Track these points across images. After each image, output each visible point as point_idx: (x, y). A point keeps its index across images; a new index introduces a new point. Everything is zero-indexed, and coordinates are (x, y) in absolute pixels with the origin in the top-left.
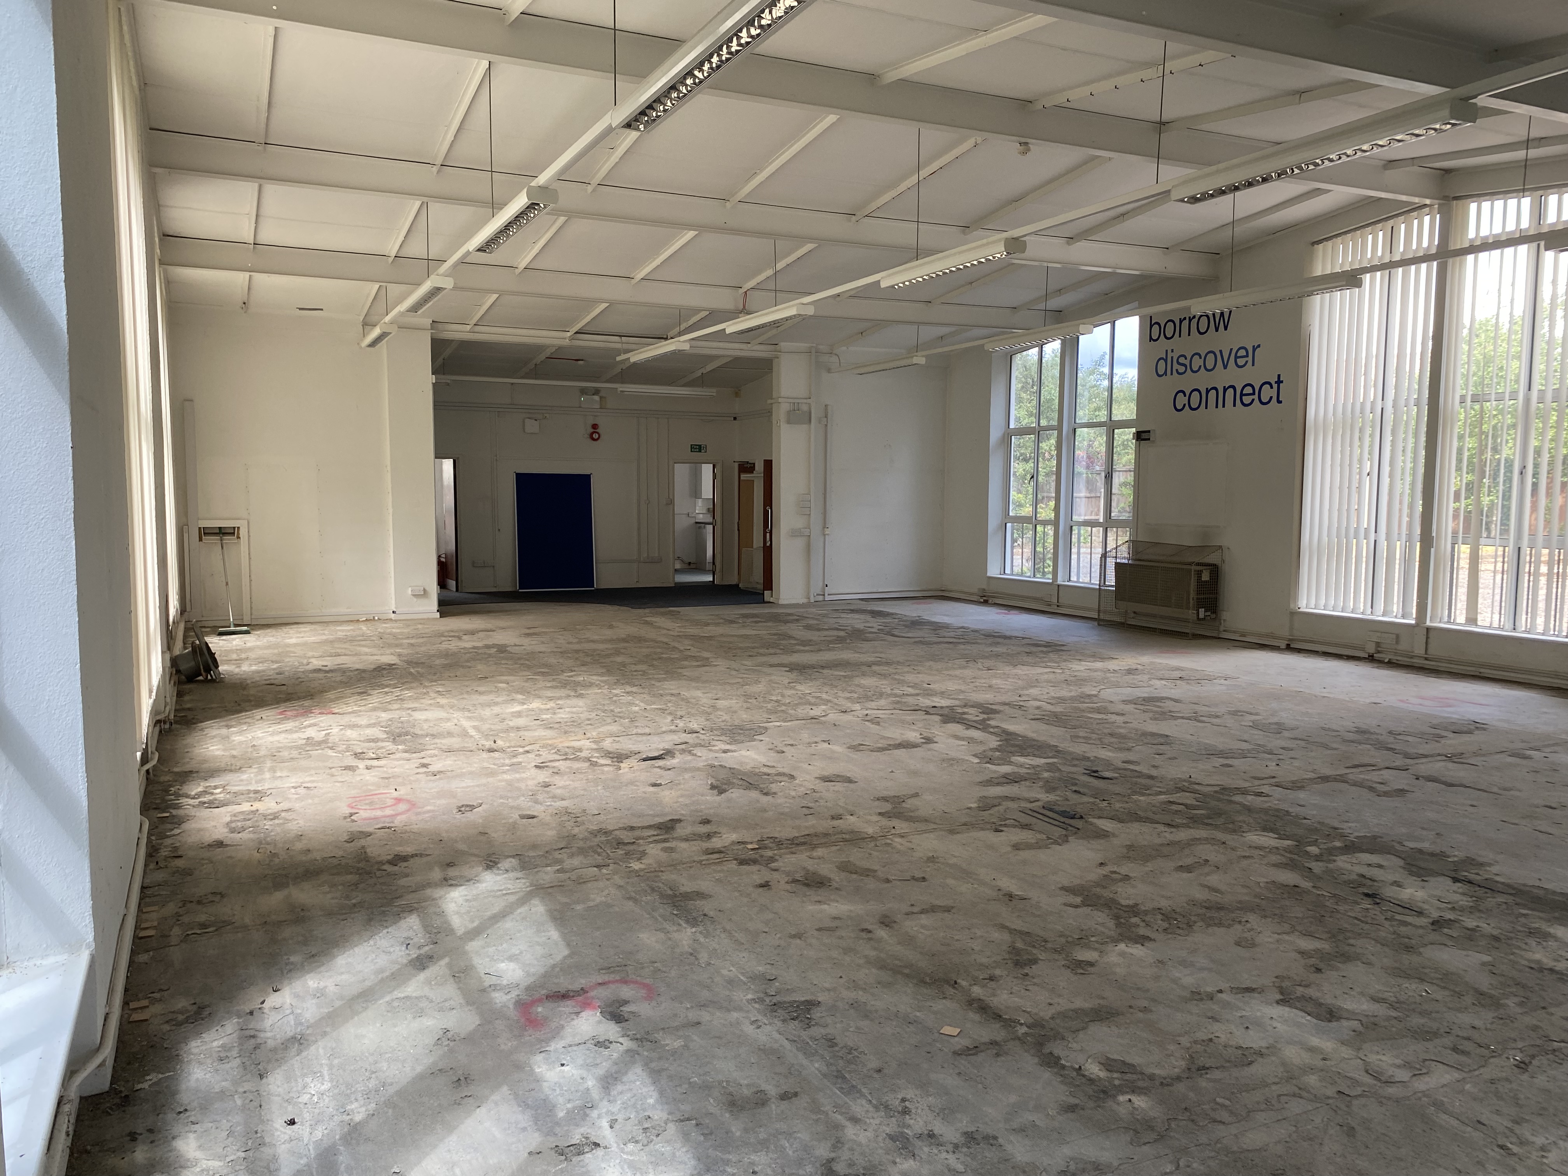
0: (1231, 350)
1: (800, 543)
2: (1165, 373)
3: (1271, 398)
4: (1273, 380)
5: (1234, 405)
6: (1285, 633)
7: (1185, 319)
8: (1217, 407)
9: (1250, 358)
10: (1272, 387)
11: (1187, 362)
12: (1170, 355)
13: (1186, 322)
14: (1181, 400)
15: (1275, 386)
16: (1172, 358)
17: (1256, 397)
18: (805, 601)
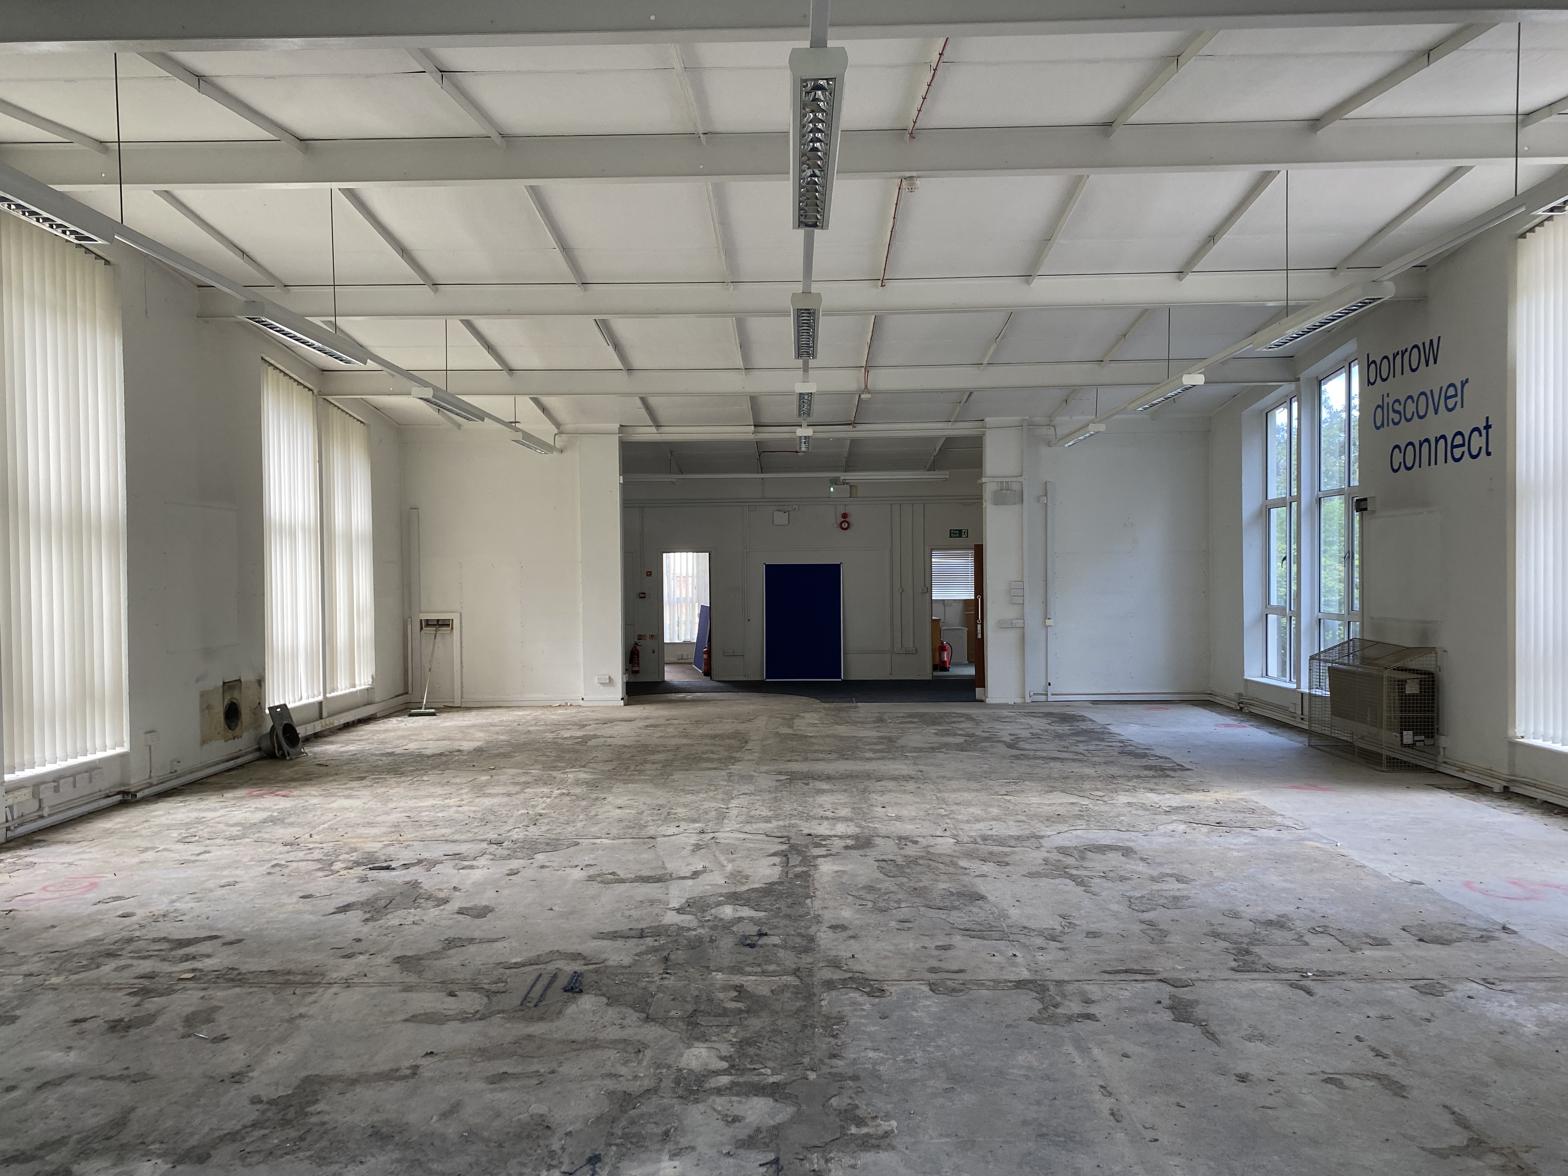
0: (1441, 388)
1: (1012, 636)
2: (1383, 425)
3: (1480, 448)
4: (1482, 425)
5: (1446, 462)
6: (1503, 770)
7: (1398, 353)
8: (1429, 465)
9: (1458, 399)
10: (1481, 435)
11: (1401, 408)
12: (1386, 400)
13: (1399, 358)
14: (1398, 457)
15: (1484, 432)
16: (1388, 404)
17: (1465, 449)
18: (1019, 701)
